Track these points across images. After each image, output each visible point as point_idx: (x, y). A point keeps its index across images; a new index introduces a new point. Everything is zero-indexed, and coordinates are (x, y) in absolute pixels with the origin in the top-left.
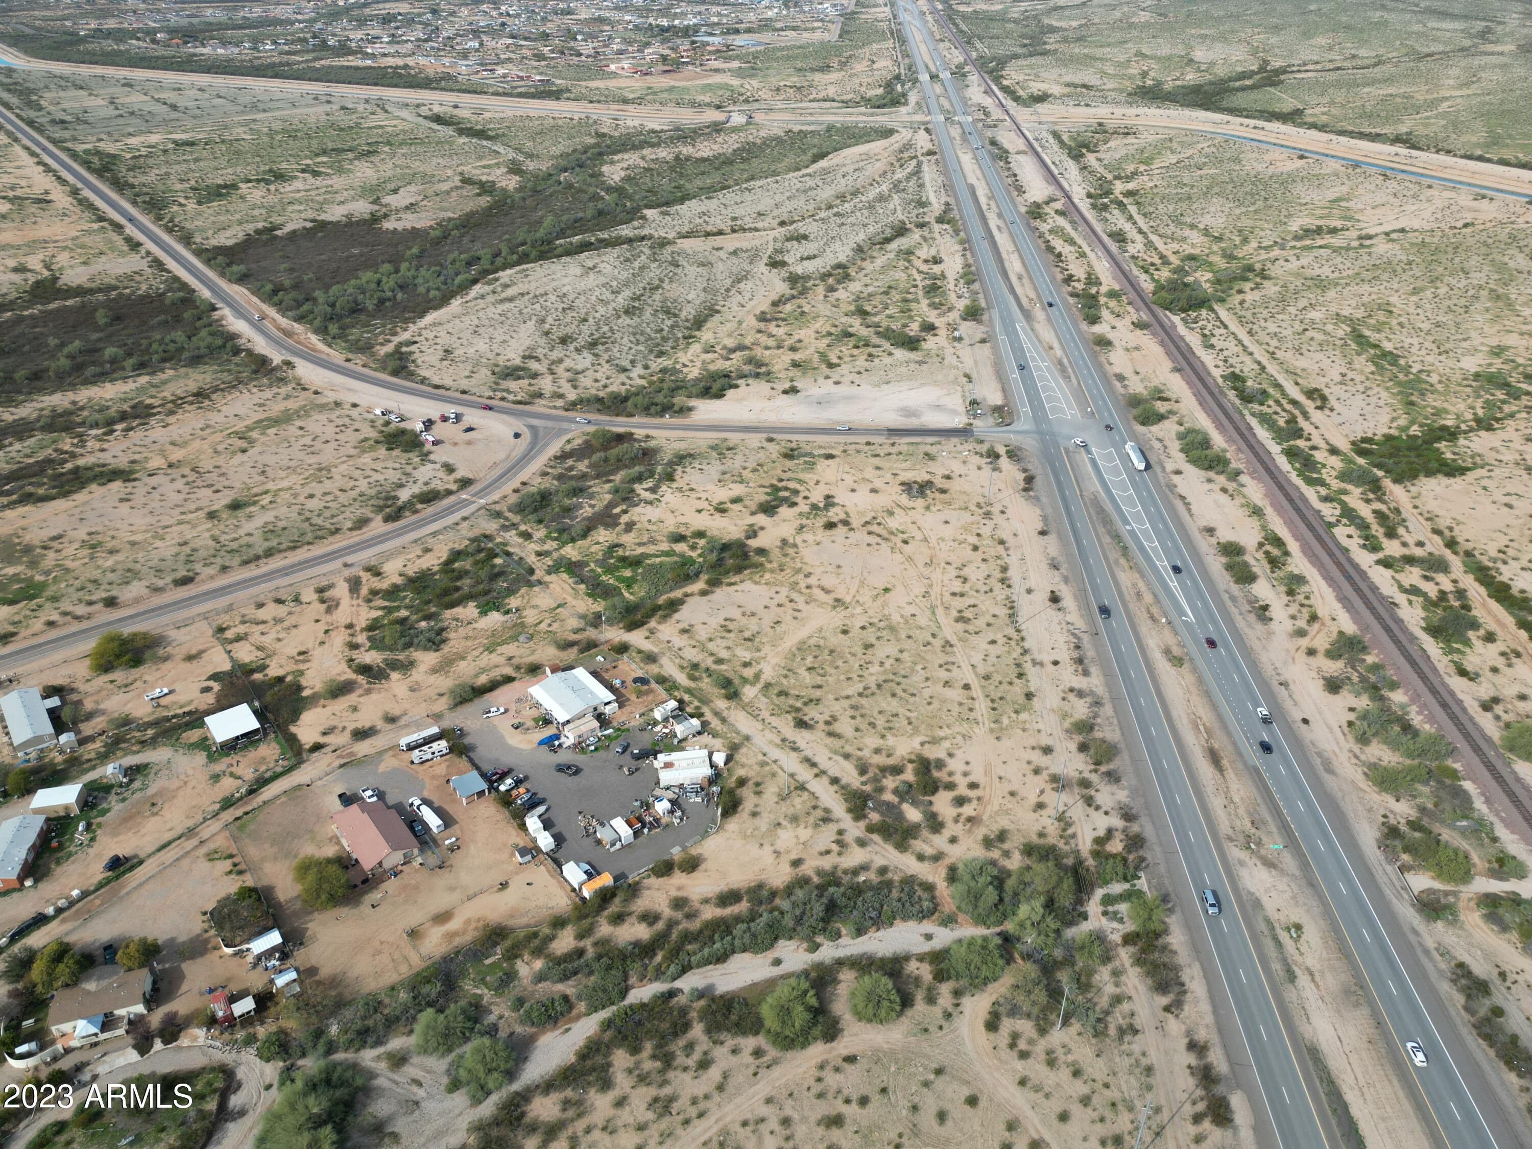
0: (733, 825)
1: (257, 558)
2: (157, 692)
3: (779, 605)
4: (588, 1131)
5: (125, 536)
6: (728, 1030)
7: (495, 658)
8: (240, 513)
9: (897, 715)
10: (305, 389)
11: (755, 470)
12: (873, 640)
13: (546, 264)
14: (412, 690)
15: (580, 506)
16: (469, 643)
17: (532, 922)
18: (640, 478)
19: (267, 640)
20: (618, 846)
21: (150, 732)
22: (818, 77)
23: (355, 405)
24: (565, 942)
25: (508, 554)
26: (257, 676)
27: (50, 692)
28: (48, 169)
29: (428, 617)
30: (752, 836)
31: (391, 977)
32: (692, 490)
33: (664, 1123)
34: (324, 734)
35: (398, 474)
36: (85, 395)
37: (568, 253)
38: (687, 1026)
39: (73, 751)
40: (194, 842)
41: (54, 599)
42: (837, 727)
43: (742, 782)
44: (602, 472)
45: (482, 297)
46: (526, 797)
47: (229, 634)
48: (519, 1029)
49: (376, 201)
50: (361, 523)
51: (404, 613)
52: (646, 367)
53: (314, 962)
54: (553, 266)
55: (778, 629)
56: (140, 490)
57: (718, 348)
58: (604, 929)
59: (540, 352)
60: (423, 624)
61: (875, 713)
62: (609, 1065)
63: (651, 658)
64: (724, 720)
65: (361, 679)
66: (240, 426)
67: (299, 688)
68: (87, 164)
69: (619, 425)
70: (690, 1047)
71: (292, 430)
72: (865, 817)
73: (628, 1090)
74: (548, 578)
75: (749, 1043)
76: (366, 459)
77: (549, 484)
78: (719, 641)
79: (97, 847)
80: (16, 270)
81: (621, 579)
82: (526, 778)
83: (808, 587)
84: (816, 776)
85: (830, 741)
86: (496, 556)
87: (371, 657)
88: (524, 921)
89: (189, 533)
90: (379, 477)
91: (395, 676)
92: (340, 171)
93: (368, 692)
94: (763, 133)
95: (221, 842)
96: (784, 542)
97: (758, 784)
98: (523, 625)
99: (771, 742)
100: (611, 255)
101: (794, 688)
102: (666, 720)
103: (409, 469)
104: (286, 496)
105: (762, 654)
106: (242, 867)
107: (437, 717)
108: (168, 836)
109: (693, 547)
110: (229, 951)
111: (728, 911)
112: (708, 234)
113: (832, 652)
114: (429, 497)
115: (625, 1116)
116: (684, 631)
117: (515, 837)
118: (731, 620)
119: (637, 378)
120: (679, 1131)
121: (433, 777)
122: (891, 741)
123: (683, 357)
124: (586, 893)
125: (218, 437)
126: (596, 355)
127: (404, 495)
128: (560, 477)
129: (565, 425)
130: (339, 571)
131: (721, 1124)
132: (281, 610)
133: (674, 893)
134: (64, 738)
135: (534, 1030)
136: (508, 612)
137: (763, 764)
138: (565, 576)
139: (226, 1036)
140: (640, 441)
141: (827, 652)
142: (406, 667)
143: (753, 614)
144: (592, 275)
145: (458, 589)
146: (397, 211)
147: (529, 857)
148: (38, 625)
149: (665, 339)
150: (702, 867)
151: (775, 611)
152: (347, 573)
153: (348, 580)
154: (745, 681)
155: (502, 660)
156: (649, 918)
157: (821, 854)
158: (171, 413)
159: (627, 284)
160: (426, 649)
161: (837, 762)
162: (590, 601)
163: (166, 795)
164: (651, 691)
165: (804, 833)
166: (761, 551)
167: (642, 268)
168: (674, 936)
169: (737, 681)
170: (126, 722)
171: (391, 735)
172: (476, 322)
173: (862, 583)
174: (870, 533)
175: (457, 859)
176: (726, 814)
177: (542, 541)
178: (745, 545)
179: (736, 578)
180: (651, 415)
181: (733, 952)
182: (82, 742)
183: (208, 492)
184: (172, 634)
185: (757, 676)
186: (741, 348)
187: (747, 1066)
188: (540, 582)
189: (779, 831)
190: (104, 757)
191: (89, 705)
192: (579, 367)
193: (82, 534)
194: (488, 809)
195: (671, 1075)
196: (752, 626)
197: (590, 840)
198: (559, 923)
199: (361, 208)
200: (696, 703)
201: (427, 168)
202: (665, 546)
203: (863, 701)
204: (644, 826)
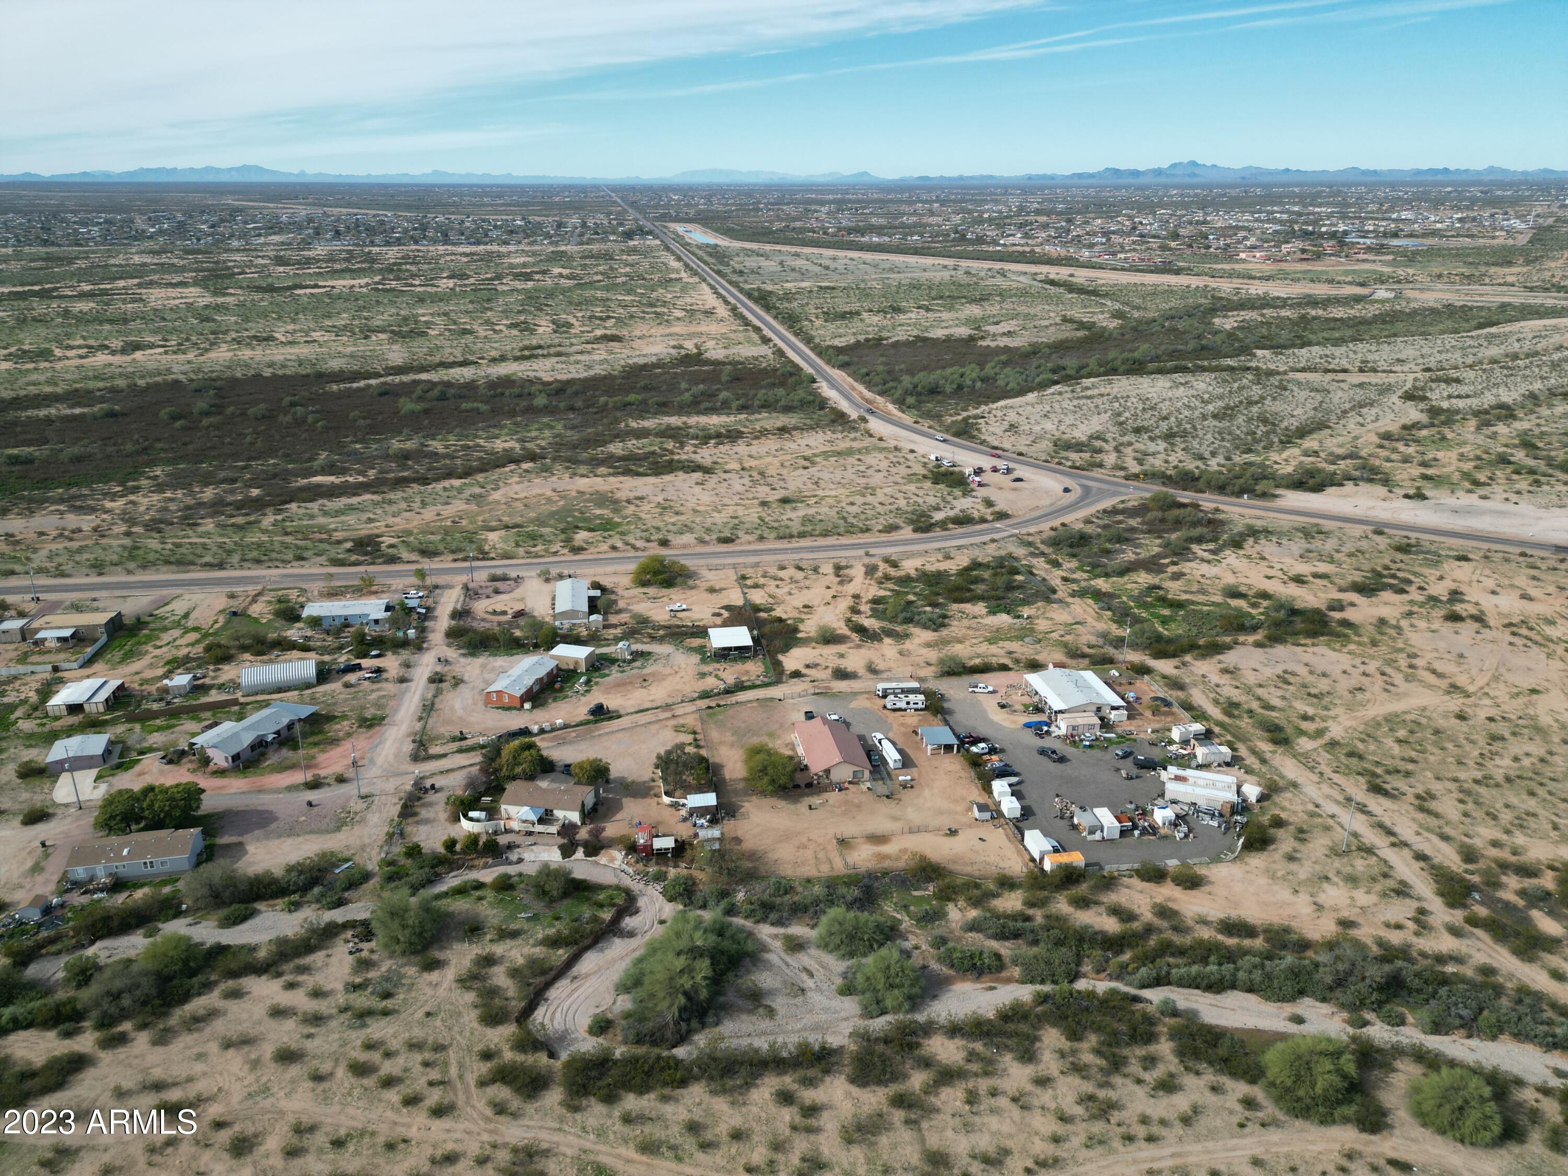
0: (1256, 861)
1: (792, 536)
2: (676, 607)
3: (1365, 674)
4: (994, 1093)
5: (690, 505)
6: (1211, 1063)
7: (994, 649)
8: (788, 506)
9: (1534, 815)
10: (871, 436)
11: (1350, 555)
12: (1507, 735)
13: (1133, 379)
14: (901, 653)
15: (1123, 552)
16: (971, 632)
17: (977, 873)
18: (1200, 540)
19: (779, 592)
20: (1098, 836)
21: (661, 632)
22: (1492, 270)
23: (912, 451)
24: (1011, 902)
25: (1032, 573)
26: (763, 615)
27: (596, 586)
28: (720, 296)
29: (934, 605)
30: (1284, 878)
31: (809, 871)
32: (1264, 558)
33: (1098, 1127)
34: (808, 666)
35: (938, 500)
36: (693, 420)
37: (1160, 371)
38: (1150, 1038)
39: (597, 630)
40: (669, 714)
41: (622, 534)
42: (1433, 805)
43: (1278, 823)
44: (1154, 529)
45: (1060, 393)
46: (997, 764)
47: (749, 582)
48: (935, 966)
49: (978, 328)
50: (891, 528)
51: (911, 597)
52: (1228, 459)
53: (740, 834)
54: (1140, 380)
55: (1359, 696)
56: (714, 479)
57: (1322, 455)
58: (1062, 905)
59: (1109, 436)
60: (928, 609)
61: (1499, 805)
62: (1037, 1039)
63: (1177, 685)
64: (1263, 761)
65: (854, 636)
66: (808, 453)
67: (796, 630)
68: (749, 295)
69: (1185, 497)
70: (1150, 1062)
71: (852, 460)
72: (1464, 906)
73: (1055, 1073)
74: (1070, 600)
75: (1239, 1088)
76: (912, 488)
77: (1090, 529)
78: (1272, 689)
79: (588, 697)
80: (674, 347)
81: (1158, 616)
82: (1002, 751)
83: (1411, 666)
84: (1393, 845)
85: (1420, 816)
86: (1018, 573)
87: (870, 623)
88: (968, 869)
89: (741, 512)
90: (920, 500)
91: (887, 641)
92: (951, 308)
93: (859, 647)
94: (1412, 305)
95: (690, 721)
96: (1382, 622)
97: (1301, 831)
98: (1032, 630)
99: (1328, 797)
100: (1208, 377)
101: (1374, 753)
102: (1185, 743)
103: (949, 498)
104: (831, 501)
105: (1332, 713)
106: (702, 743)
107: (921, 680)
108: (648, 705)
109: (1254, 605)
110: (666, 800)
111: (1231, 942)
112: (1327, 371)
113: (1437, 732)
114: (963, 520)
115: (1045, 1097)
116: (1226, 671)
117: (976, 794)
118: (1293, 674)
119: (1214, 464)
120: (1117, 1144)
121: (902, 725)
122: (1520, 839)
123: (1274, 456)
124: (1047, 866)
125: (789, 457)
126: (1172, 444)
127: (938, 516)
128: (1105, 527)
129: (1122, 489)
130: (860, 557)
131: (1178, 1161)
132: (799, 575)
133: (1158, 900)
134: (593, 617)
135: (952, 972)
136: (1019, 617)
137: (1312, 815)
138: (1090, 601)
139: (640, 866)
140: (1206, 512)
141: (1430, 731)
142: (901, 637)
143: (1324, 675)
144: (1182, 389)
145: (970, 590)
146: (994, 335)
147: (987, 815)
148: (604, 547)
149: (1256, 441)
150: (1206, 888)
151: (1356, 679)
152: (867, 560)
153: (866, 566)
154: (1302, 733)
155: (1002, 652)
156: (1122, 914)
157: (1388, 925)
158: (757, 438)
159: (1221, 397)
160: (925, 627)
161: (1428, 840)
162: (1114, 626)
163: (660, 678)
164: (1173, 714)
165: (1362, 897)
166: (1346, 623)
167: (1240, 389)
168: (1152, 942)
169: (1289, 730)
170: (644, 621)
171: (870, 683)
172: (1048, 408)
173: (1496, 678)
174: (1514, 634)
175: (907, 795)
176: (1249, 846)
177: (1073, 571)
178: (1325, 615)
179: (1309, 641)
180: (1226, 495)
181: (1233, 986)
182: (605, 627)
183: (767, 489)
184: (704, 572)
185: (1320, 733)
186: (1351, 456)
187: (1231, 1112)
188: (1060, 601)
189: (1325, 885)
190: (617, 640)
191: (621, 604)
192: (1151, 450)
193: (660, 499)
194: (953, 765)
195: (1117, 1080)
196: (1323, 685)
197: (1064, 823)
198: (1006, 883)
199: (963, 332)
200: (1229, 737)
201: (1032, 311)
202: (1218, 599)
203: (1482, 790)
204: (1135, 827)
